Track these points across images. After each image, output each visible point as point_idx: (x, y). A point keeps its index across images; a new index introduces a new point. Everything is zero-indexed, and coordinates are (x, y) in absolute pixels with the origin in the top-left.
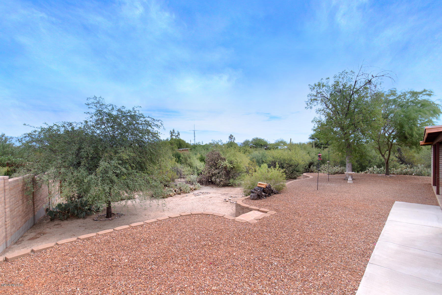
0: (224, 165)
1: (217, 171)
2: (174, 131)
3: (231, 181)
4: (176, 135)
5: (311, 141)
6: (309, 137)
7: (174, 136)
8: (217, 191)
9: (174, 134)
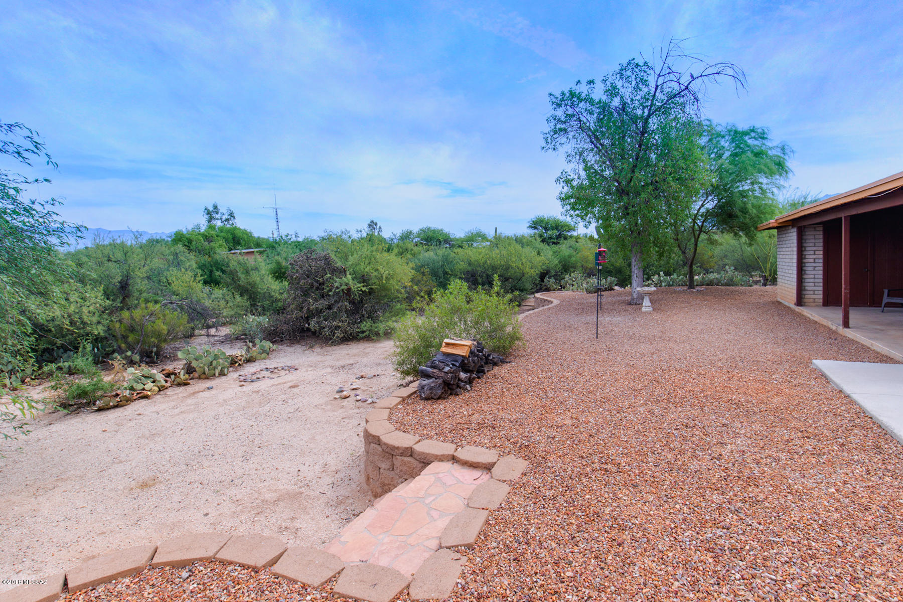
0: (343, 287)
1: (322, 303)
2: (215, 207)
3: (366, 325)
4: (224, 218)
5: (532, 232)
6: (528, 225)
7: (217, 219)
8: (324, 358)
9: (218, 216)
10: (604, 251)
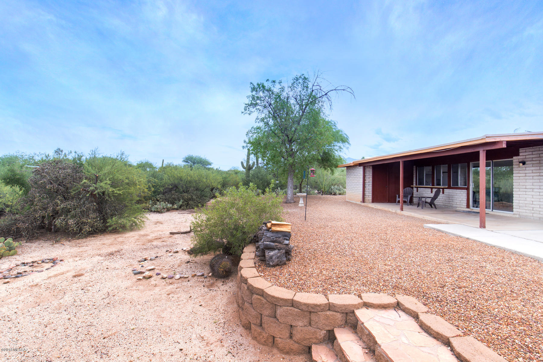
6: (183, 160)
10: (314, 170)
